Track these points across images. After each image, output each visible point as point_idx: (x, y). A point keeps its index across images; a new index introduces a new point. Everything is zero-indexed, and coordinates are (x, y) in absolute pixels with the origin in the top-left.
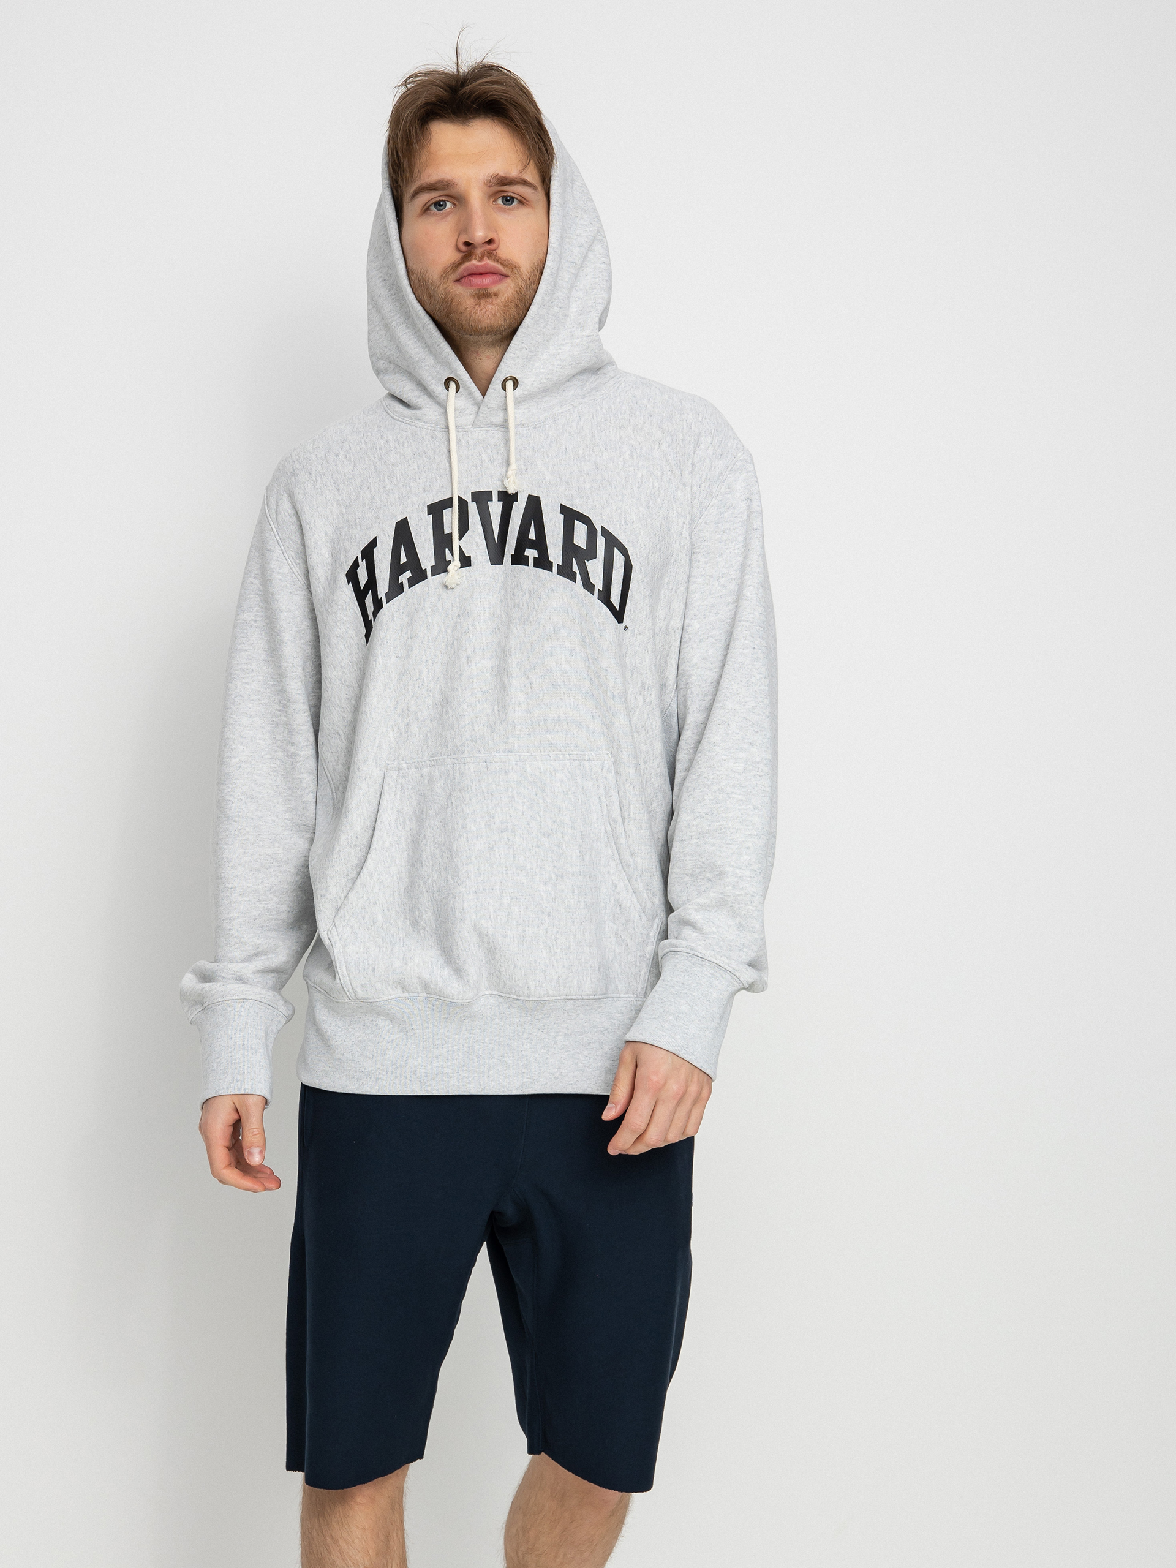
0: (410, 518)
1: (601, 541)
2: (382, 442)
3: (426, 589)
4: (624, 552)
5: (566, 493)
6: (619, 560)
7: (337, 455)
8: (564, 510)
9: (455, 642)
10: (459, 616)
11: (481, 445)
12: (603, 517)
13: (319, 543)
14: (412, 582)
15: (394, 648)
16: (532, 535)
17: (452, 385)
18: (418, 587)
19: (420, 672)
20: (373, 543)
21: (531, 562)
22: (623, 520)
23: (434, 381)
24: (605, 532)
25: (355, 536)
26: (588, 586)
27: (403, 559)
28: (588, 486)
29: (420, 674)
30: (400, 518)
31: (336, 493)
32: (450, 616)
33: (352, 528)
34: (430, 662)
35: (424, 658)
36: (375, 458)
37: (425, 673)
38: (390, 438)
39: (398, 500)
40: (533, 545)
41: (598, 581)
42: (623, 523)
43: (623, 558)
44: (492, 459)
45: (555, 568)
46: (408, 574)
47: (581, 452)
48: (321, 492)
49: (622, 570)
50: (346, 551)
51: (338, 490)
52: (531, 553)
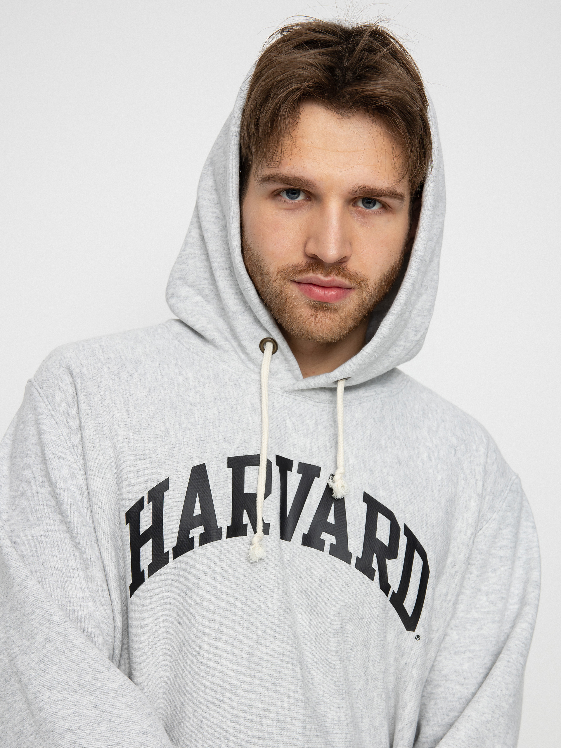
0: (209, 465)
1: (403, 540)
2: (181, 379)
3: (218, 551)
4: (423, 555)
5: (370, 481)
6: (417, 562)
7: (131, 376)
8: (367, 498)
9: (245, 617)
10: (250, 589)
11: (286, 411)
12: (407, 515)
13: (104, 466)
14: (205, 539)
15: (178, 612)
16: (331, 519)
17: (269, 346)
18: (209, 546)
19: (201, 645)
20: (164, 485)
21: (327, 547)
22: (425, 522)
23: (248, 337)
24: (408, 532)
25: (144, 470)
26: (385, 587)
27: (197, 511)
28: (391, 479)
29: (200, 649)
30: (197, 463)
31: (125, 414)
32: (240, 587)
33: (140, 459)
34: (213, 637)
35: (207, 631)
36: (171, 393)
37: (205, 648)
38: (190, 375)
39: (195, 442)
40: (330, 529)
41: (395, 583)
42: (424, 525)
43: (421, 562)
44: (296, 428)
45: (353, 561)
46: (201, 529)
47: (383, 443)
48: (109, 410)
49: (419, 575)
50: (130, 486)
51: (128, 412)
52: (329, 539)
